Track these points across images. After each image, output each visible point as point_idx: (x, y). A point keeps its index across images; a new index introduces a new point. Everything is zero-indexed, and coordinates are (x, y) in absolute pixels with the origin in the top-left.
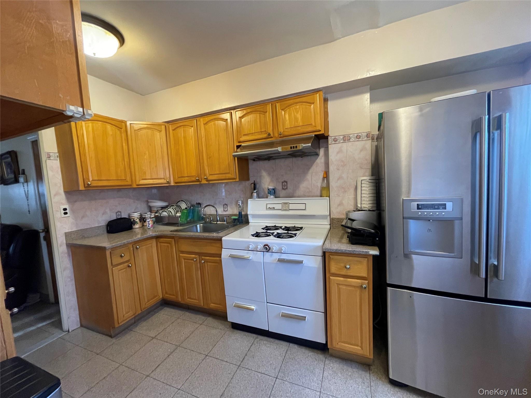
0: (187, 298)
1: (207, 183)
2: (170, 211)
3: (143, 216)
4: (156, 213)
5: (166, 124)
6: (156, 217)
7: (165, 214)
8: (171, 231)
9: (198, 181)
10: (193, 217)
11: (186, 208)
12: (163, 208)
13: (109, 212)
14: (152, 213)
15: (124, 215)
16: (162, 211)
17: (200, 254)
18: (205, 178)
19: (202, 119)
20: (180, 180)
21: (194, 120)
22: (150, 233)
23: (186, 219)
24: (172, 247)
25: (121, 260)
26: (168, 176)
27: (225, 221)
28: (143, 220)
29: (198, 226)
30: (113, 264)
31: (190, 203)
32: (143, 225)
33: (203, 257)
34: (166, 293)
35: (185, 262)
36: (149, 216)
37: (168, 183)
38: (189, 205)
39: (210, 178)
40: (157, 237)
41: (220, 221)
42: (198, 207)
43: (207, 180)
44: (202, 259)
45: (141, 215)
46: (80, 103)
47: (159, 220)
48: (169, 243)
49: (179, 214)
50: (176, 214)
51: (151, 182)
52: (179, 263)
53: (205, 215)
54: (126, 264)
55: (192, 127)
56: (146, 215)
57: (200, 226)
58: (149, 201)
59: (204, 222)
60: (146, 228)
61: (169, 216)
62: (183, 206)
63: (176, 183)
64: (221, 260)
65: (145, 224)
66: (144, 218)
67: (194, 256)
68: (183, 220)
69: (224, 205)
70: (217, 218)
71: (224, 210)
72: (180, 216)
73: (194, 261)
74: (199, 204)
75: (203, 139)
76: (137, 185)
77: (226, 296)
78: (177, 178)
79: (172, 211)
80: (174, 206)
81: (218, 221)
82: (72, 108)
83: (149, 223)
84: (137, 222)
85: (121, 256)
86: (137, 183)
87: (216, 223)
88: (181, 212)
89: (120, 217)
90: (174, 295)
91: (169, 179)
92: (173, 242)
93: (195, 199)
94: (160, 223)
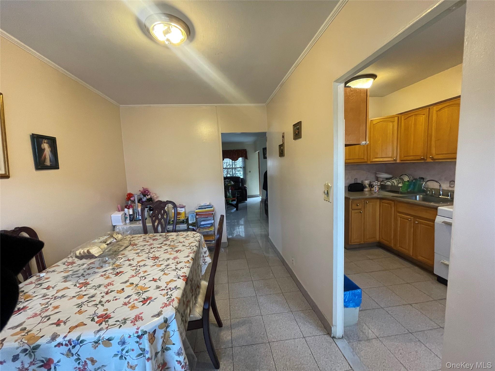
0: (398, 246)
1: (432, 161)
2: (393, 182)
3: (372, 184)
4: (381, 182)
5: (400, 116)
6: (381, 185)
7: (389, 183)
8: (392, 196)
9: (423, 159)
10: (414, 188)
11: (408, 181)
12: (387, 179)
13: (350, 178)
14: (379, 182)
15: (359, 182)
16: (386, 181)
17: (415, 217)
18: (430, 158)
19: (435, 107)
20: (405, 158)
21: (427, 109)
22: (375, 195)
23: (407, 190)
24: (391, 208)
25: (357, 208)
26: (395, 155)
27: (448, 196)
28: (371, 186)
29: (418, 196)
30: (352, 209)
31: (413, 177)
32: (371, 190)
33: (417, 220)
34: (382, 238)
35: (400, 220)
36: (376, 184)
37: (395, 160)
38: (412, 179)
39: (436, 157)
40: (381, 199)
41: (443, 195)
42: (420, 181)
43: (432, 158)
44: (417, 221)
45: (370, 182)
46: (365, 140)
47: (383, 187)
48: (390, 204)
49: (401, 184)
50: (398, 184)
51: (381, 159)
52: (396, 219)
53: (427, 188)
54: (359, 211)
55: (424, 114)
56: (373, 183)
57: (420, 197)
58: (377, 173)
59: (425, 194)
60: (372, 192)
61: (392, 185)
62: (406, 179)
63: (401, 161)
64: (434, 225)
65: (372, 189)
66: (372, 185)
67: (409, 217)
68: (404, 190)
69: (450, 182)
70: (440, 192)
71: (450, 187)
72: (401, 187)
73: (409, 220)
74: (423, 179)
75: (434, 125)
76: (371, 162)
77: (435, 253)
78: (403, 157)
79: (395, 182)
80: (397, 178)
81: (440, 195)
82: (363, 142)
83: (376, 189)
84: (367, 187)
85: (357, 205)
86: (371, 161)
87: (438, 196)
88: (402, 183)
89: (356, 182)
90: (388, 241)
91: (396, 157)
92: (393, 204)
93: (419, 174)
94: (383, 190)
